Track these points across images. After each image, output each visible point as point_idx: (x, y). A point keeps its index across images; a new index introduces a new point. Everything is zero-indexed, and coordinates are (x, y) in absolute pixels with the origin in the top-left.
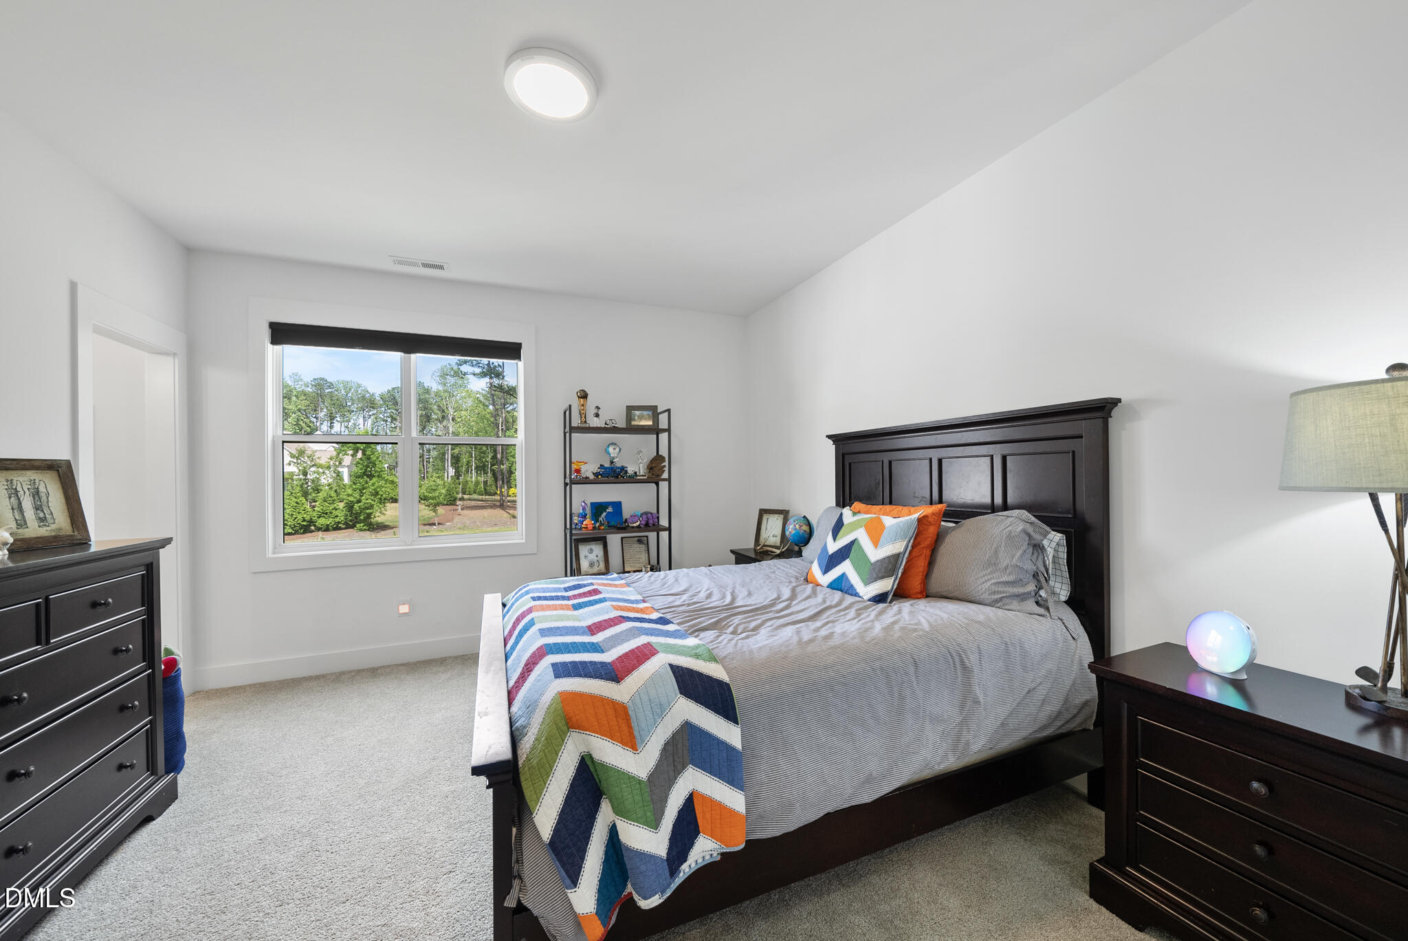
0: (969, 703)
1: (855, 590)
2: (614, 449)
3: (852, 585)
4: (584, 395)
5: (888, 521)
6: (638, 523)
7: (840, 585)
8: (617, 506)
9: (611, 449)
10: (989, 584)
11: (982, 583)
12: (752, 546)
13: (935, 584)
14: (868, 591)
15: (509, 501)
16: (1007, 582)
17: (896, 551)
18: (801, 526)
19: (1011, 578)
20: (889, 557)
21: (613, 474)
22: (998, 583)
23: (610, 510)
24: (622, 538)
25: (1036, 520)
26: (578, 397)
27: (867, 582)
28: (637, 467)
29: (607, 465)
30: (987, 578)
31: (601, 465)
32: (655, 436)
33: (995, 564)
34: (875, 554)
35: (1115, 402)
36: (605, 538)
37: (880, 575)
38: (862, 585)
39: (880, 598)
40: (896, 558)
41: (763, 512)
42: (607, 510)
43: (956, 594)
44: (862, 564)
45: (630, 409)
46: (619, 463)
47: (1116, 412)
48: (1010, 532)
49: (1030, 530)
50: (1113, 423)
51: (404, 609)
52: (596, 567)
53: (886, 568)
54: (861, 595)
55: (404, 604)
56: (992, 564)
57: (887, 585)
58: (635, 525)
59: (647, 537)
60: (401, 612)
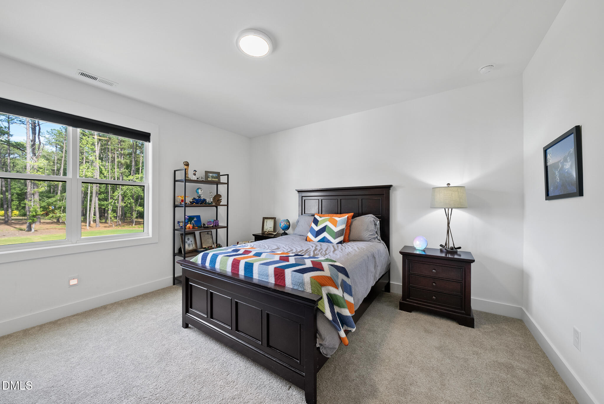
0: (376, 267)
1: (330, 241)
2: (201, 191)
3: (329, 240)
4: (187, 164)
5: (337, 219)
6: (212, 225)
7: (324, 240)
8: (198, 217)
9: (199, 191)
10: (367, 235)
11: (366, 235)
12: (261, 232)
13: (352, 237)
14: (335, 241)
15: (13, 220)
16: (371, 235)
17: (343, 228)
18: (287, 223)
19: (372, 233)
20: (341, 230)
21: (199, 202)
22: (369, 235)
23: (195, 219)
24: (200, 233)
25: (375, 217)
26: (185, 165)
27: (335, 238)
28: (209, 200)
29: (197, 198)
30: (366, 234)
31: (194, 198)
32: (216, 185)
33: (368, 230)
34: (336, 229)
35: (391, 186)
36: (194, 233)
37: (339, 236)
38: (333, 239)
39: (340, 243)
40: (343, 229)
41: (264, 219)
42: (194, 220)
43: (358, 239)
44: (331, 232)
45: (207, 173)
46: (202, 197)
47: (391, 188)
48: (370, 220)
49: (374, 220)
50: (391, 191)
51: (73, 282)
52: (191, 246)
53: (341, 233)
54: (333, 242)
55: (74, 279)
56: (367, 230)
57: (341, 238)
58: (211, 226)
59: (211, 231)
60: (71, 284)
